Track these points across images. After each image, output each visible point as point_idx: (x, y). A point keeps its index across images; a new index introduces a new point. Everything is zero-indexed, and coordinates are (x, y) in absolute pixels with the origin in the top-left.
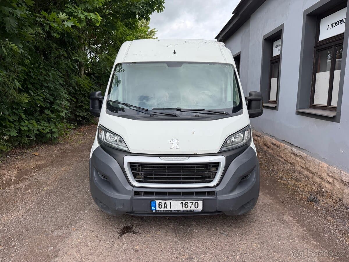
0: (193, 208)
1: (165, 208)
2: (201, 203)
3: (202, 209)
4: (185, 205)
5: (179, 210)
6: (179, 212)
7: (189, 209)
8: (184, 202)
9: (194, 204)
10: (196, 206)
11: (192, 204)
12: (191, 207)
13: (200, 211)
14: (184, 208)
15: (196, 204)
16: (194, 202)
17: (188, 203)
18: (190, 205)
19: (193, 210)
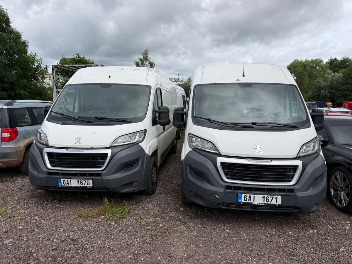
0: (86, 185)
1: (68, 184)
2: (91, 181)
3: (92, 186)
4: (81, 183)
5: (77, 186)
6: (77, 188)
7: (83, 185)
8: (80, 180)
9: (86, 182)
10: (88, 184)
11: (85, 182)
12: (85, 184)
13: (91, 187)
14: (80, 185)
15: (88, 182)
16: (87, 180)
17: (82, 181)
18: (84, 182)
19: (86, 186)
